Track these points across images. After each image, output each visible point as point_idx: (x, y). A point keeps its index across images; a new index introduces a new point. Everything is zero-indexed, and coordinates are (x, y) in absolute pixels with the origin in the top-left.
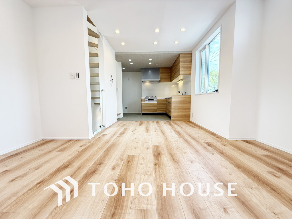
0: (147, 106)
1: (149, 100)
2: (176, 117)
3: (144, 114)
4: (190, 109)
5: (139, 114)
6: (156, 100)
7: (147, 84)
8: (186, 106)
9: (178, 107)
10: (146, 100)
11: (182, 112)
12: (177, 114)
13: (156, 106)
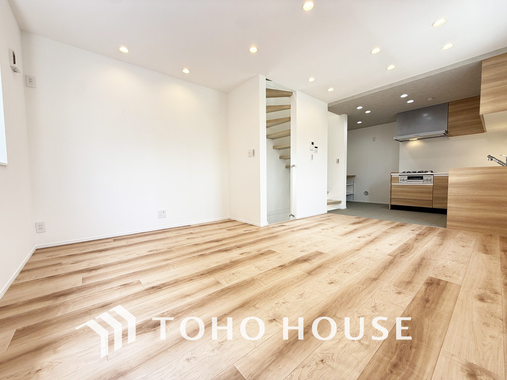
0: (403, 191)
1: (409, 178)
3: (394, 207)
5: (384, 206)
6: (429, 178)
7: (415, 144)
10: (403, 178)
13: (429, 193)
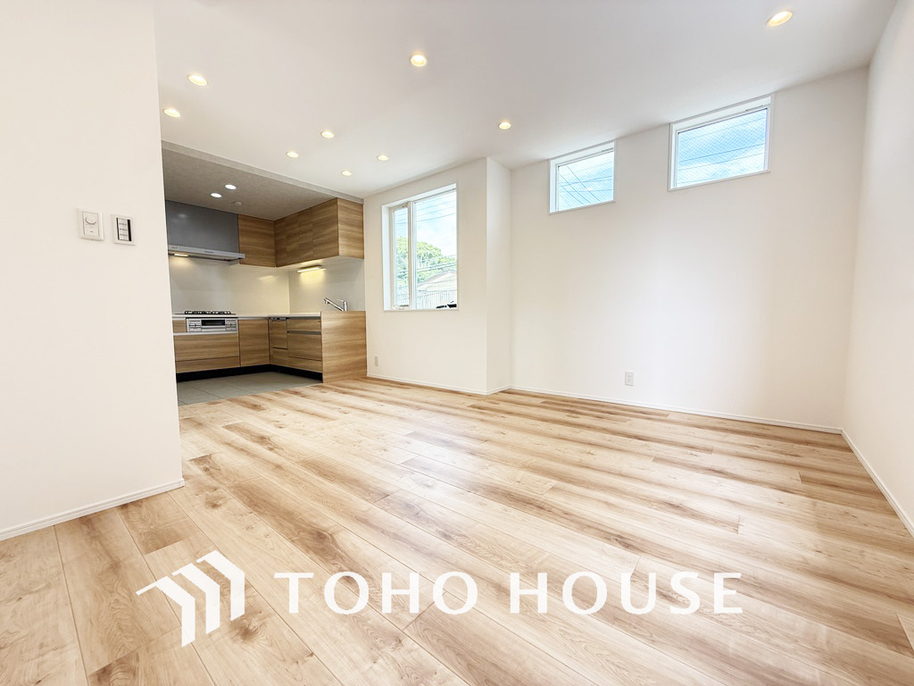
0: (196, 347)
2: (335, 372)
4: (365, 346)
6: (233, 323)
7: (180, 262)
8: (355, 340)
9: (338, 344)
10: (193, 323)
11: (348, 355)
12: (335, 362)
13: (234, 345)
